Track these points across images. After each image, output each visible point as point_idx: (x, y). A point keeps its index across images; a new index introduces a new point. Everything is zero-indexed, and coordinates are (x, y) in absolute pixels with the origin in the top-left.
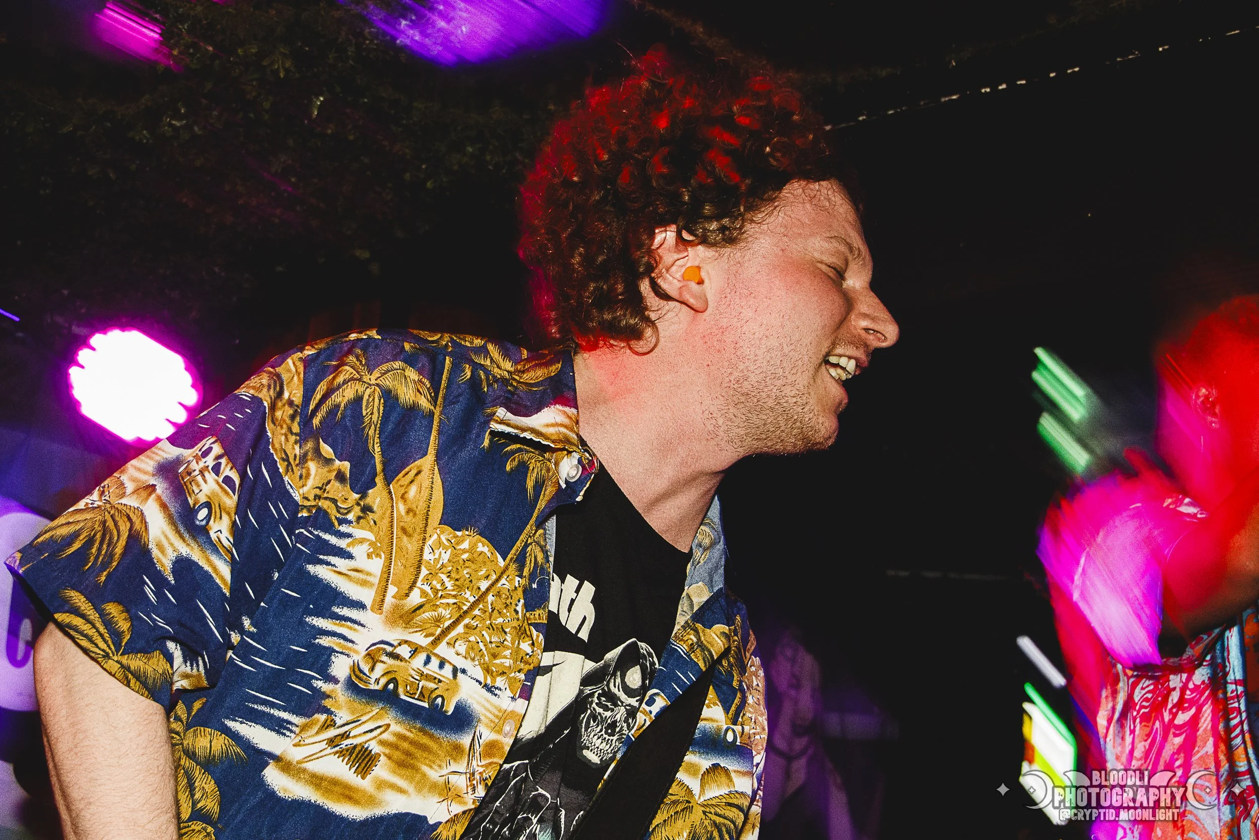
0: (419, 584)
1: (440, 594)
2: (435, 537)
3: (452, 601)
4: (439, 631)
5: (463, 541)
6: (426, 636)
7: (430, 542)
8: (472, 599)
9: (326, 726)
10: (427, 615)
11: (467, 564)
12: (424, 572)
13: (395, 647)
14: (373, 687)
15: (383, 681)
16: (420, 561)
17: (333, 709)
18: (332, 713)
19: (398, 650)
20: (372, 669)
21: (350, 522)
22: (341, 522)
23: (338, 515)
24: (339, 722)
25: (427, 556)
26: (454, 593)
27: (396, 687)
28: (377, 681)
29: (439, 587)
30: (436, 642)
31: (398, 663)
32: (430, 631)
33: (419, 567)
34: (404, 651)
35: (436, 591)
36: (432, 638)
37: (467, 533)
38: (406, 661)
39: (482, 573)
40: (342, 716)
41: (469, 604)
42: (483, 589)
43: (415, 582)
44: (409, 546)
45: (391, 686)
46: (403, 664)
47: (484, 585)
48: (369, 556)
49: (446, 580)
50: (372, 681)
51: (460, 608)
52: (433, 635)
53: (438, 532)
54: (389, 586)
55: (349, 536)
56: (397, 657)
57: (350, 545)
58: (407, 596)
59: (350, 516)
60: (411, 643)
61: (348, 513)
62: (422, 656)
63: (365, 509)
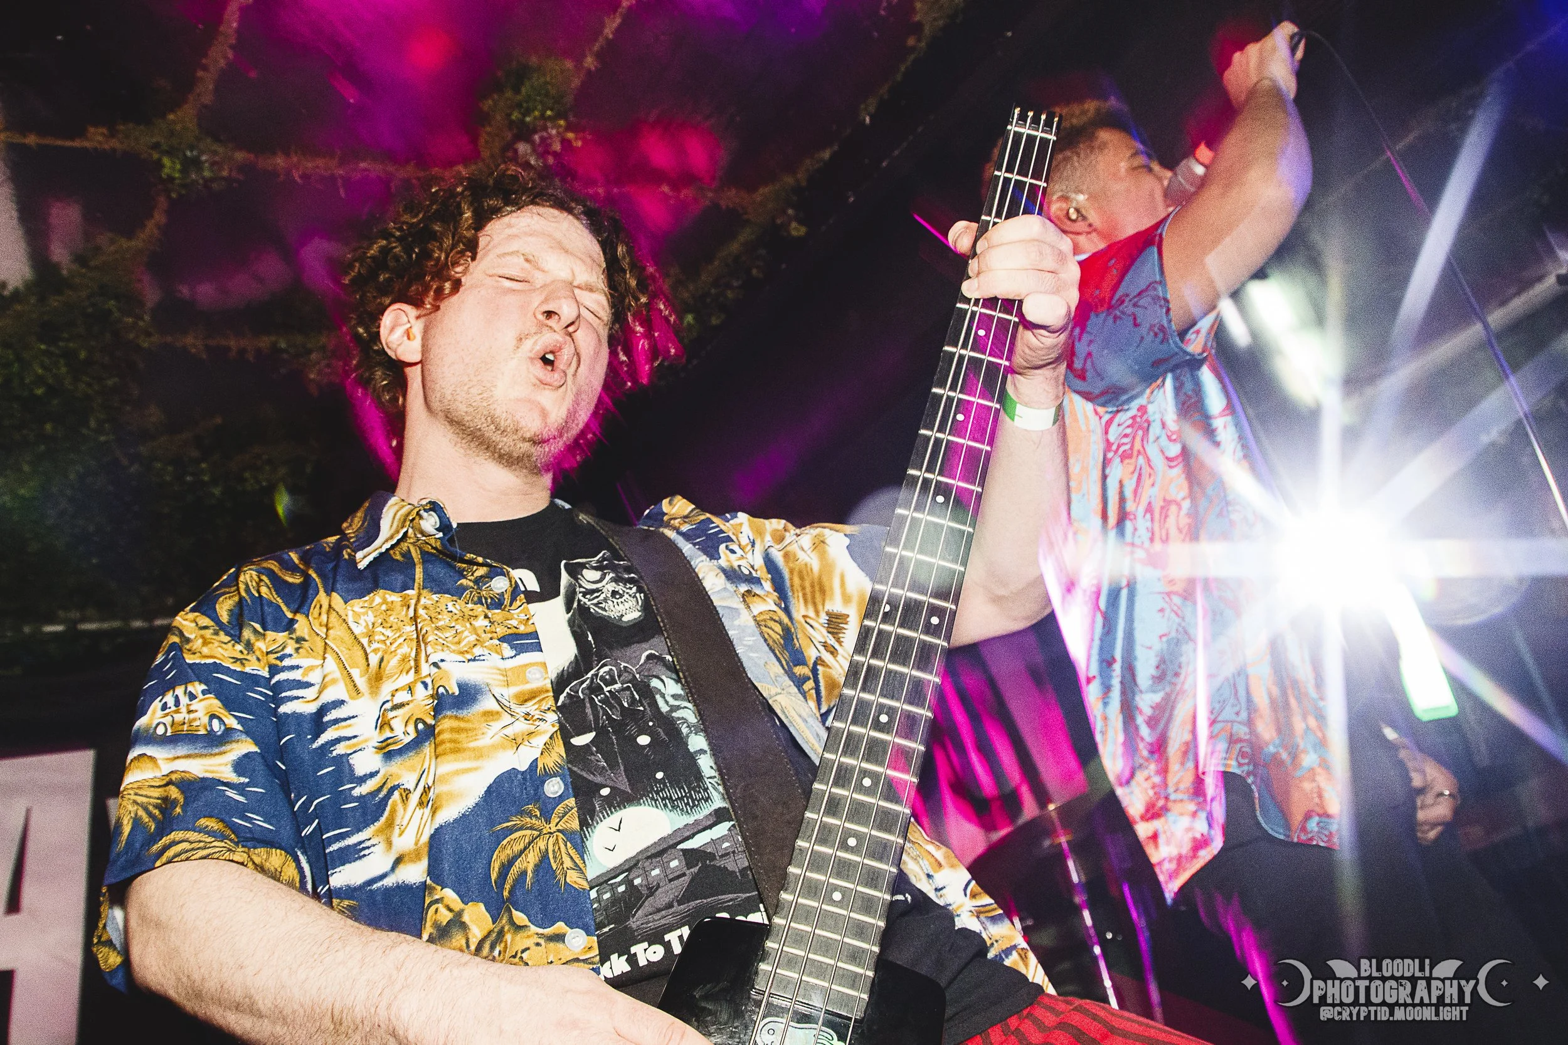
0: (368, 651)
1: (388, 642)
2: (350, 613)
3: (401, 640)
4: (412, 663)
5: (373, 601)
6: (408, 676)
7: (350, 620)
8: (413, 626)
9: (405, 798)
10: (393, 663)
11: (389, 613)
12: (365, 641)
13: (392, 700)
14: (407, 740)
15: (411, 729)
16: (355, 638)
17: (396, 783)
18: (398, 786)
19: (398, 699)
20: (392, 729)
22: (282, 660)
24: (411, 787)
25: (358, 630)
26: (397, 635)
27: (424, 723)
28: (406, 733)
29: (383, 638)
30: (417, 671)
31: (407, 708)
32: (407, 667)
33: (359, 642)
34: (403, 696)
35: (384, 642)
36: (413, 670)
37: (370, 596)
38: (412, 701)
39: (403, 609)
40: (408, 780)
41: (414, 633)
42: (413, 614)
43: (365, 651)
44: (338, 633)
45: (421, 726)
46: (411, 705)
47: (412, 611)
49: (383, 630)
50: (401, 736)
51: (411, 640)
52: (411, 668)
53: (349, 608)
54: (351, 671)
55: (298, 667)
56: (401, 705)
57: (304, 674)
58: (368, 665)
59: (288, 651)
60: (402, 688)
61: (283, 649)
62: (419, 687)
63: (299, 640)
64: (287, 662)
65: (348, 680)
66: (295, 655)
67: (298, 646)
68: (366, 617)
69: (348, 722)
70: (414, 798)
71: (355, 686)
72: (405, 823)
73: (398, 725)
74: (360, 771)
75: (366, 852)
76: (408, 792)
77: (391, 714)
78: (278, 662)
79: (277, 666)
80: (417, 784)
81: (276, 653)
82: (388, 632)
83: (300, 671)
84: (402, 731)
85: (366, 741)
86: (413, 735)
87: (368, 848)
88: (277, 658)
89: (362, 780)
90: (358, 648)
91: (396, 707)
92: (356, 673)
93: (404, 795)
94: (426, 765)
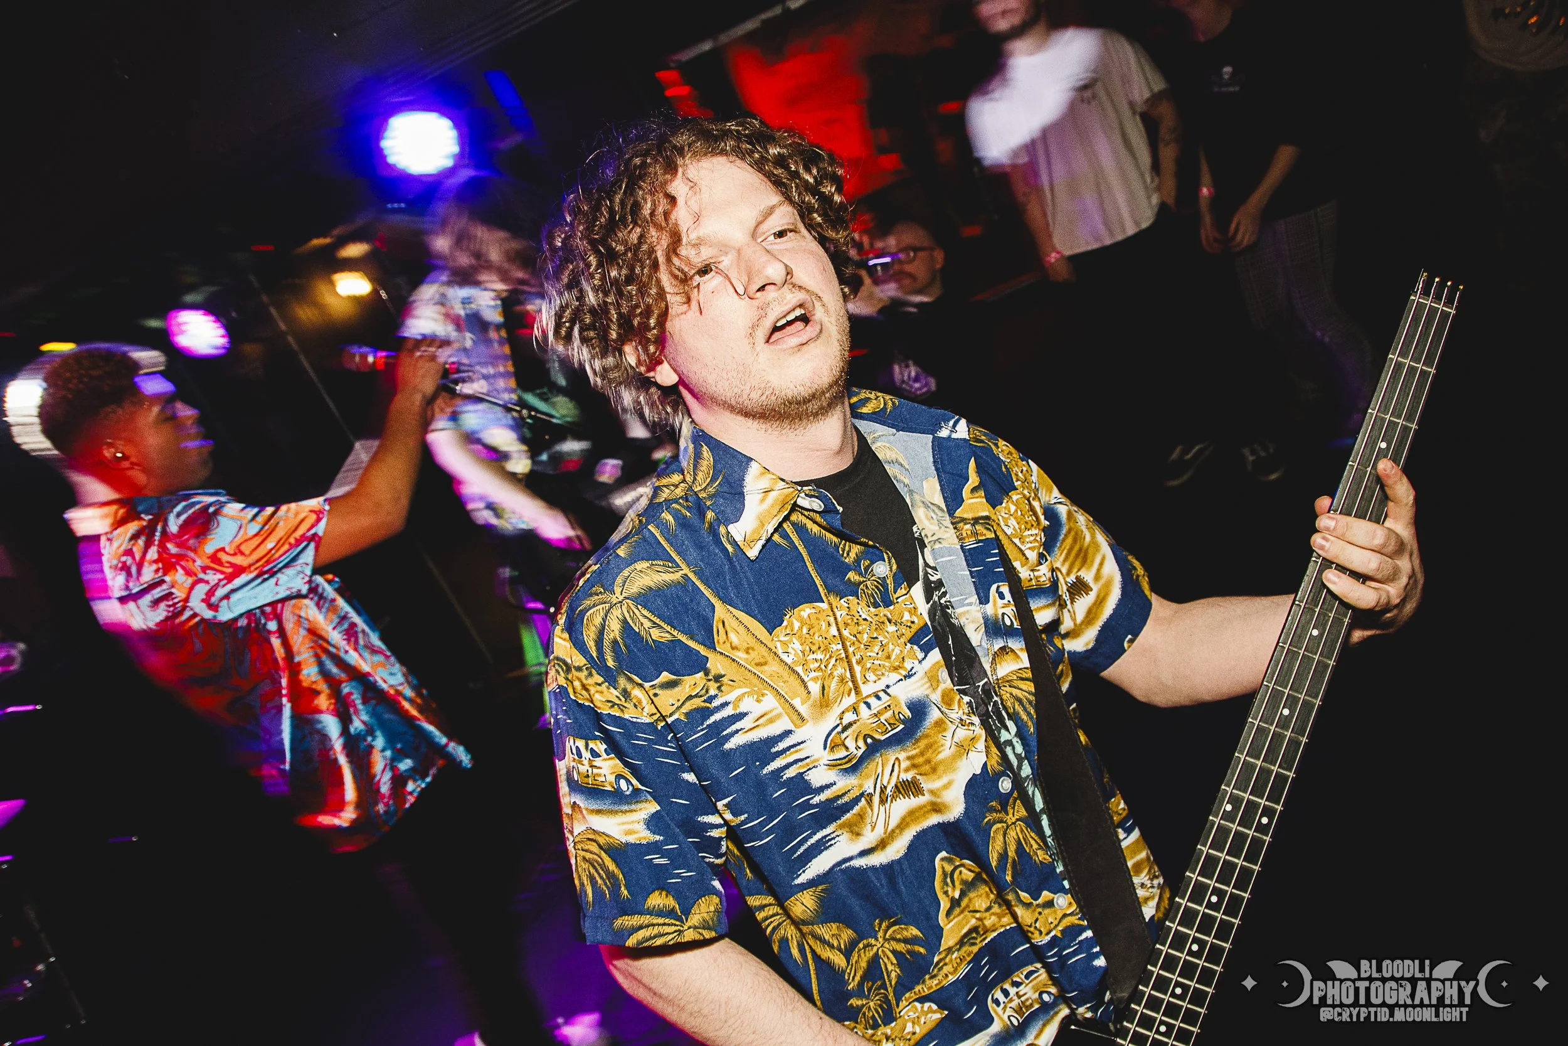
0: (806, 679)
1: (822, 666)
2: (778, 644)
3: (833, 661)
4: (850, 684)
5: (792, 624)
6: (849, 695)
7: (780, 651)
8: (840, 646)
9: (870, 803)
10: (833, 685)
11: (811, 632)
12: (799, 669)
13: (840, 723)
14: (860, 753)
15: (861, 743)
16: (790, 667)
18: (862, 794)
19: (845, 722)
20: (847, 748)
21: (716, 696)
22: (711, 699)
23: (702, 699)
24: (871, 791)
25: (789, 660)
26: (828, 656)
27: (872, 738)
28: (858, 748)
29: (816, 665)
30: (856, 691)
31: (855, 726)
32: (847, 690)
33: (794, 671)
34: (849, 717)
35: (819, 668)
36: (853, 691)
37: (788, 616)
38: (858, 720)
39: (824, 625)
40: (868, 786)
41: (842, 651)
42: (836, 634)
43: (803, 681)
44: (774, 668)
45: (869, 741)
46: (858, 723)
47: (833, 631)
48: (758, 701)
49: (815, 656)
50: (855, 752)
51: (841, 659)
52: (851, 690)
53: (775, 639)
54: (792, 702)
55: (726, 704)
56: (850, 725)
57: (736, 707)
58: (809, 693)
59: (712, 692)
60: (847, 710)
61: (707, 691)
62: (863, 707)
63: (716, 679)
64: (716, 703)
65: (789, 709)
67: (718, 684)
68: (792, 645)
69: (798, 747)
70: (876, 799)
71: (799, 714)
72: (874, 820)
73: (849, 742)
75: (833, 842)
76: (871, 795)
77: (844, 736)
78: (708, 705)
79: (708, 708)
80: (875, 787)
81: (701, 696)
82: (819, 656)
83: (731, 706)
84: (855, 747)
85: (818, 759)
86: (863, 748)
87: (834, 838)
88: (704, 701)
89: (819, 791)
90: (794, 679)
91: (845, 729)
92: (796, 702)
93: (868, 799)
94: (879, 770)
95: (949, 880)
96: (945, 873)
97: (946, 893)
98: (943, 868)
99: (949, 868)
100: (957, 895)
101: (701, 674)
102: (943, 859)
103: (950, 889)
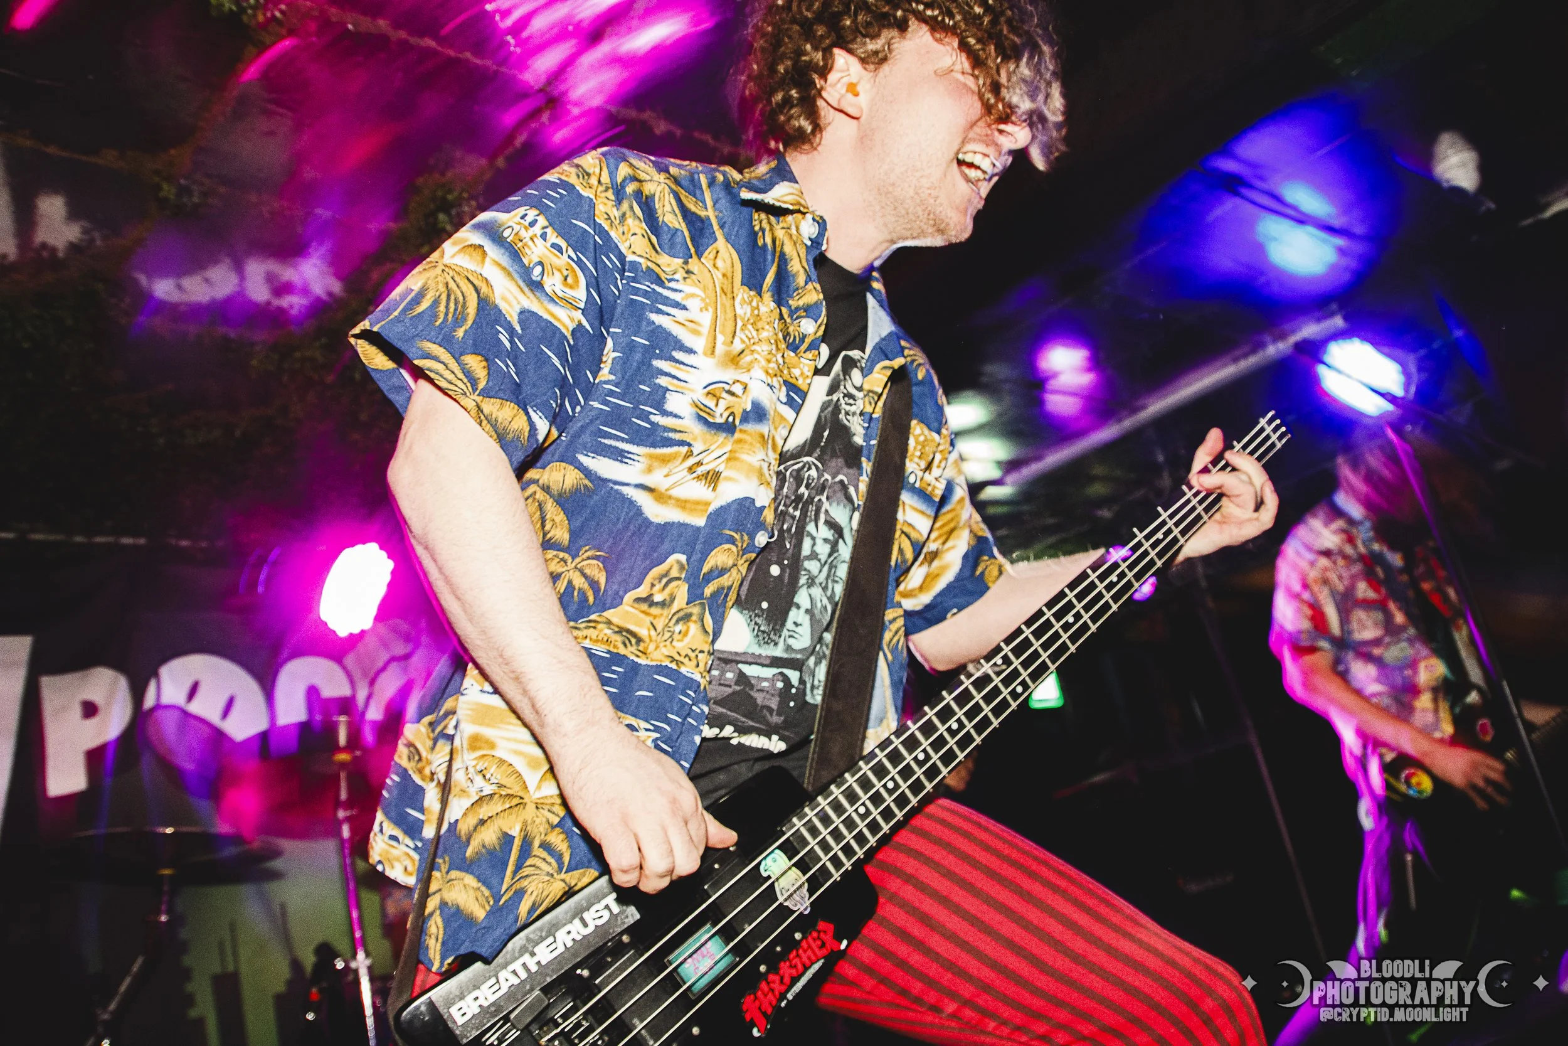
0: (738, 333)
9: (686, 456)
10: (748, 358)
12: (739, 323)
13: (730, 386)
14: (719, 420)
15: (725, 415)
16: (735, 315)
17: (689, 441)
18: (686, 444)
19: (735, 388)
20: (715, 404)
21: (678, 281)
22: (671, 280)
24: (696, 452)
28: (721, 415)
31: (734, 399)
33: (736, 320)
34: (738, 389)
43: (735, 332)
45: (731, 418)
46: (737, 399)
48: (701, 310)
54: (718, 335)
55: (679, 291)
56: (733, 394)
57: (685, 298)
58: (732, 343)
59: (677, 277)
60: (740, 382)
61: (674, 274)
63: (688, 272)
64: (673, 285)
65: (711, 339)
66: (682, 281)
67: (686, 276)
69: (689, 369)
70: (691, 461)
71: (713, 350)
73: (721, 405)
74: (669, 406)
75: (626, 460)
76: (690, 453)
77: (724, 395)
78: (666, 281)
79: (664, 282)
80: (700, 454)
83: (681, 295)
84: (720, 412)
85: (692, 390)
86: (723, 420)
87: (631, 459)
89: (665, 413)
90: (731, 323)
91: (729, 392)
92: (720, 338)
93: (685, 453)
94: (713, 447)
95: (665, 580)
96: (666, 574)
97: (653, 585)
98: (671, 568)
99: (674, 573)
100: (658, 598)
101: (680, 261)
102: (678, 562)
103: (658, 587)
